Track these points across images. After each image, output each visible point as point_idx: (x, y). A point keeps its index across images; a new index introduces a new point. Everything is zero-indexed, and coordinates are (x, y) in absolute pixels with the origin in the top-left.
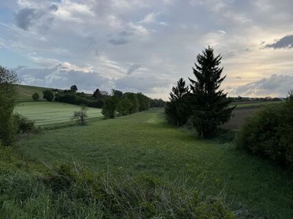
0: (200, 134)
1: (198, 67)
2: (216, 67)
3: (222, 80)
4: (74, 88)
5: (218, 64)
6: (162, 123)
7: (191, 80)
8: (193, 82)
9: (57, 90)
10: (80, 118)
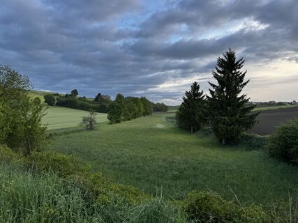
0: (221, 141)
1: (219, 71)
2: (237, 70)
3: (245, 84)
4: (75, 92)
5: (240, 68)
6: (172, 128)
7: (212, 85)
8: (214, 86)
9: (57, 94)
10: (88, 123)
